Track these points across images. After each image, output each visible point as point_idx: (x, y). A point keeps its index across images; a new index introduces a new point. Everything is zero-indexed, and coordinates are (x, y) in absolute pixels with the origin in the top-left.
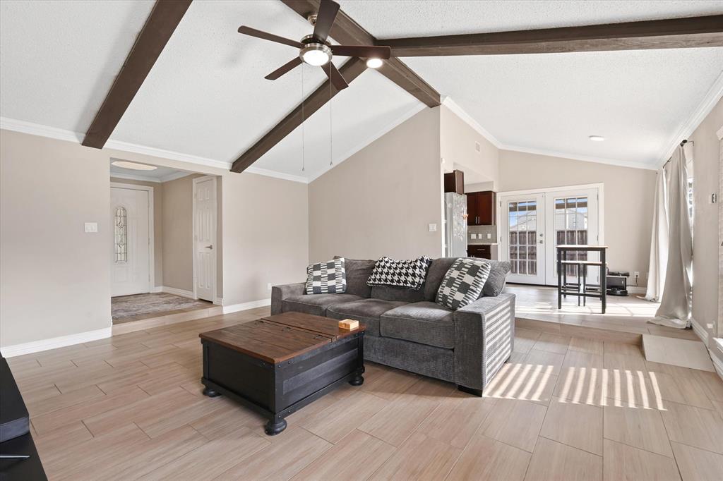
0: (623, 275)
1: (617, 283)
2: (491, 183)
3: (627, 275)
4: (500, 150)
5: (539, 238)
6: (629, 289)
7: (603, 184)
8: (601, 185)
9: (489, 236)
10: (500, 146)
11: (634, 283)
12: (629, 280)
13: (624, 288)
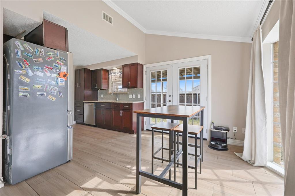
0: (225, 130)
1: (220, 136)
2: (136, 57)
3: (228, 130)
4: (146, 34)
5: (168, 98)
6: (229, 142)
7: (211, 55)
8: (209, 57)
9: (139, 96)
10: (145, 31)
11: (233, 137)
12: (230, 134)
13: (225, 141)
